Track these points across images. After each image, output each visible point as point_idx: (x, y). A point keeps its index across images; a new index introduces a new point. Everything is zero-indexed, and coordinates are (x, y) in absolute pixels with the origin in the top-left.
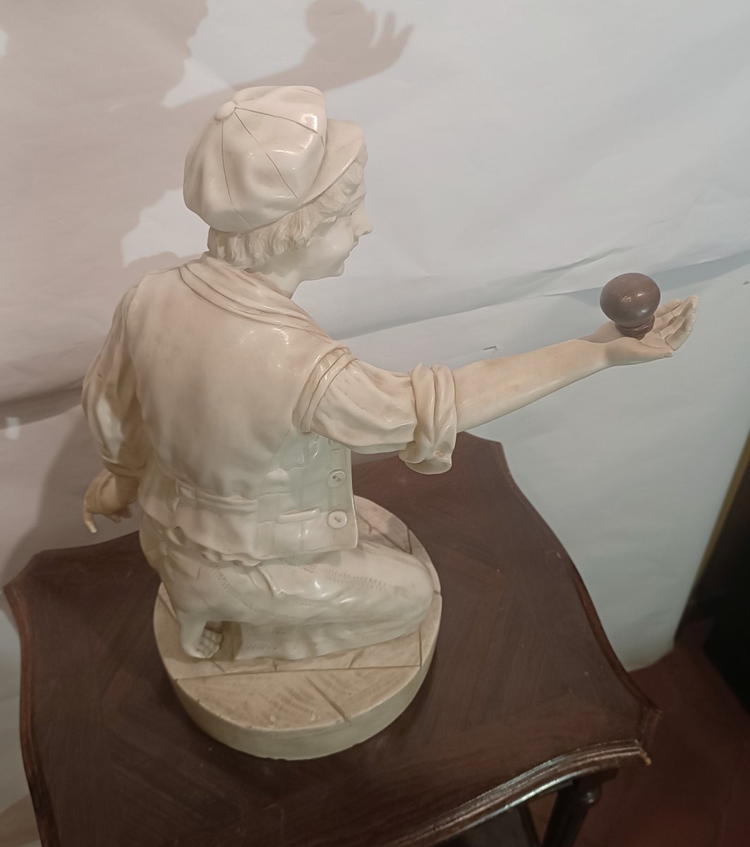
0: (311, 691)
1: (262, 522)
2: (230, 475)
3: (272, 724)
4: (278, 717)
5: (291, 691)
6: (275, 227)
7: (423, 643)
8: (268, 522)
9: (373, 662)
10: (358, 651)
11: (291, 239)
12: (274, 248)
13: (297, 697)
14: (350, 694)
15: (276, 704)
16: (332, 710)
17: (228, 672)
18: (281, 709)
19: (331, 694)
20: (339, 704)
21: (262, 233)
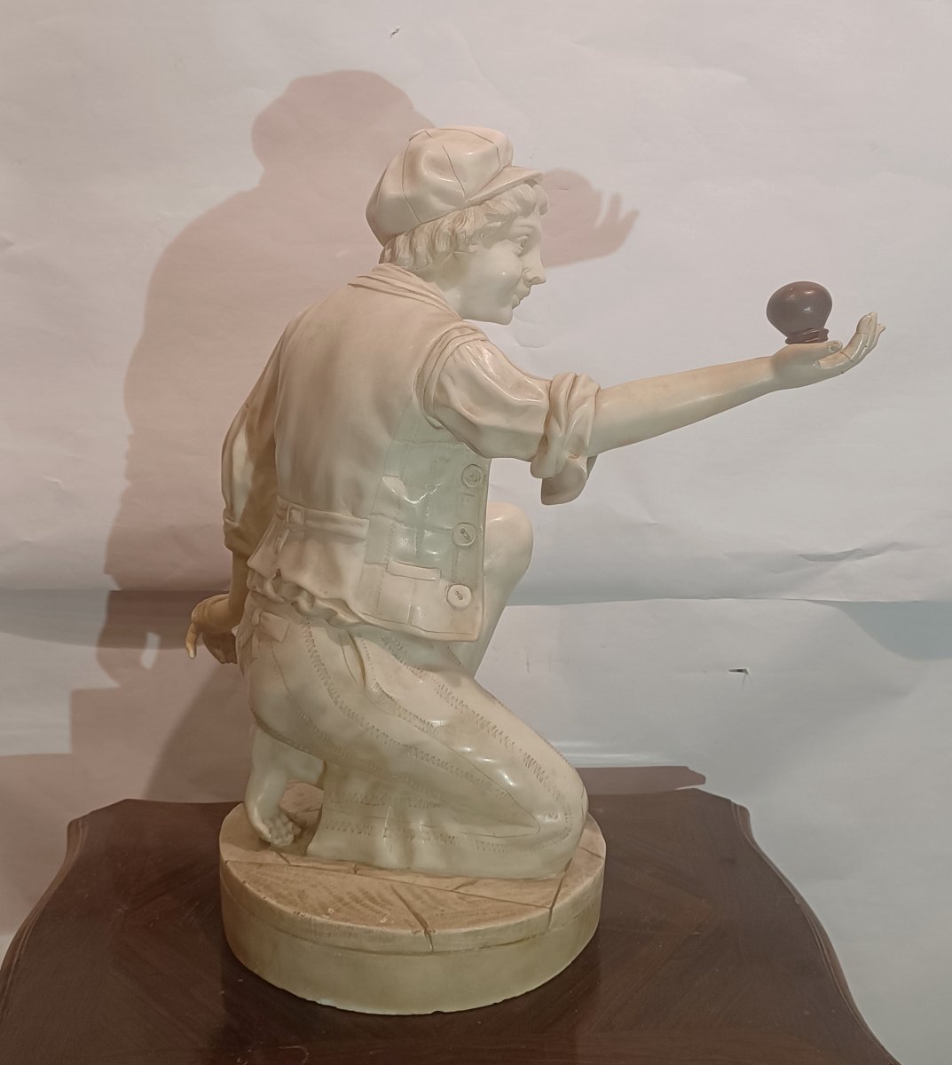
0: (393, 898)
1: (370, 563)
2: (344, 469)
3: (327, 914)
4: (337, 910)
5: (366, 894)
6: (439, 221)
7: (562, 891)
8: (377, 566)
9: (484, 893)
10: (470, 880)
11: (453, 231)
12: (436, 242)
13: (372, 900)
14: (443, 911)
15: (341, 900)
16: (412, 918)
17: (292, 864)
18: (345, 905)
19: (418, 905)
20: (425, 916)
21: (426, 227)
